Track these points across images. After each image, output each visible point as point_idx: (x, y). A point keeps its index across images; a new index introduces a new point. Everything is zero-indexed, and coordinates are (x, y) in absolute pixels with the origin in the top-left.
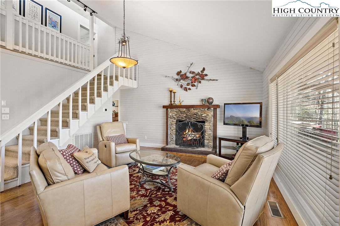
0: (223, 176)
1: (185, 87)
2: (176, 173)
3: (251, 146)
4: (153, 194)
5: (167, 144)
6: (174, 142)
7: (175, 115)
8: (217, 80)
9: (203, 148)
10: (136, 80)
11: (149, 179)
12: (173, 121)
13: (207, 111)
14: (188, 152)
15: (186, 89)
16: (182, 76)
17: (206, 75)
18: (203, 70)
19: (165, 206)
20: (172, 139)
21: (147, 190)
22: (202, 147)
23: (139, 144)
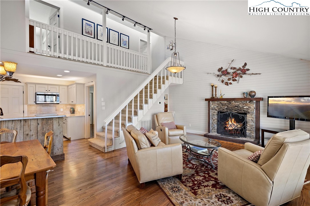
0: (256, 159)
1: (226, 81)
2: (217, 156)
3: (279, 136)
4: (198, 168)
5: (209, 132)
6: (215, 131)
7: (217, 107)
8: (260, 74)
9: (245, 138)
10: (181, 77)
11: (195, 157)
12: (214, 112)
13: (249, 103)
14: (229, 140)
15: (227, 84)
16: (223, 72)
17: (248, 70)
18: (245, 65)
19: (208, 177)
20: (214, 127)
21: (193, 165)
22: (243, 137)
23: (186, 130)
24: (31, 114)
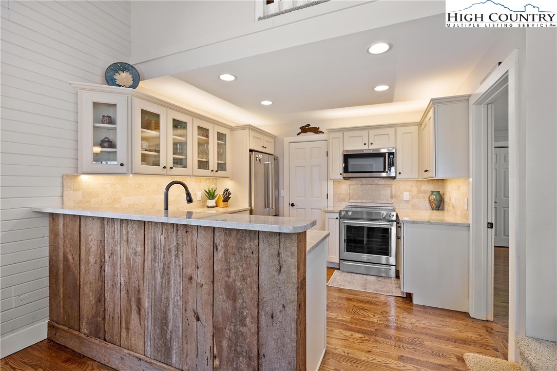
24: (339, 201)
